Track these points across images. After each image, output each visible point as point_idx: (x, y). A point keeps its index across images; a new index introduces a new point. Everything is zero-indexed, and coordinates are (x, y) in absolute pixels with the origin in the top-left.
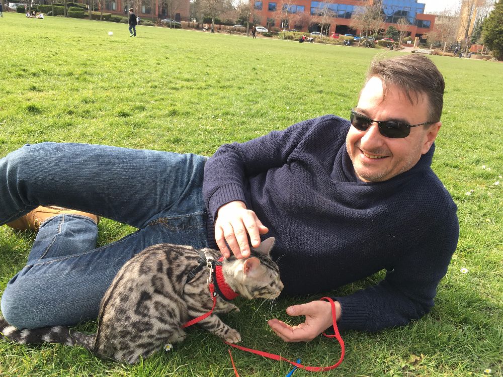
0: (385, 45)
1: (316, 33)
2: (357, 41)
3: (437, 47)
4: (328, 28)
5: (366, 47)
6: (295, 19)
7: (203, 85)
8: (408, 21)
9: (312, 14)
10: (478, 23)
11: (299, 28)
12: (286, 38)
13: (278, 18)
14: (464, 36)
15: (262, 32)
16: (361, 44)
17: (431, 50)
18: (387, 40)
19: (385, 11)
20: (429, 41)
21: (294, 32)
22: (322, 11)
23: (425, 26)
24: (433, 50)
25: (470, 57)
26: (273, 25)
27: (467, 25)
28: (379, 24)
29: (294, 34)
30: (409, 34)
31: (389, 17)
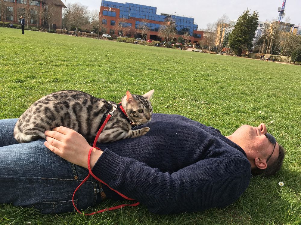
0: (177, 47)
1: (139, 39)
2: (162, 44)
3: (205, 48)
4: (146, 36)
5: (167, 47)
6: (126, 31)
7: (75, 63)
8: (189, 34)
9: (137, 28)
10: (226, 36)
11: (129, 35)
12: (121, 41)
13: (117, 29)
14: (219, 43)
15: (107, 37)
16: (164, 46)
17: (202, 50)
18: (179, 44)
19: (177, 28)
20: (201, 45)
21: (127, 38)
22: (142, 26)
23: (198, 37)
24: (203, 50)
25: (223, 54)
26: (114, 33)
27: (220, 37)
28: (174, 35)
29: (126, 39)
30: (190, 41)
31: (179, 32)
